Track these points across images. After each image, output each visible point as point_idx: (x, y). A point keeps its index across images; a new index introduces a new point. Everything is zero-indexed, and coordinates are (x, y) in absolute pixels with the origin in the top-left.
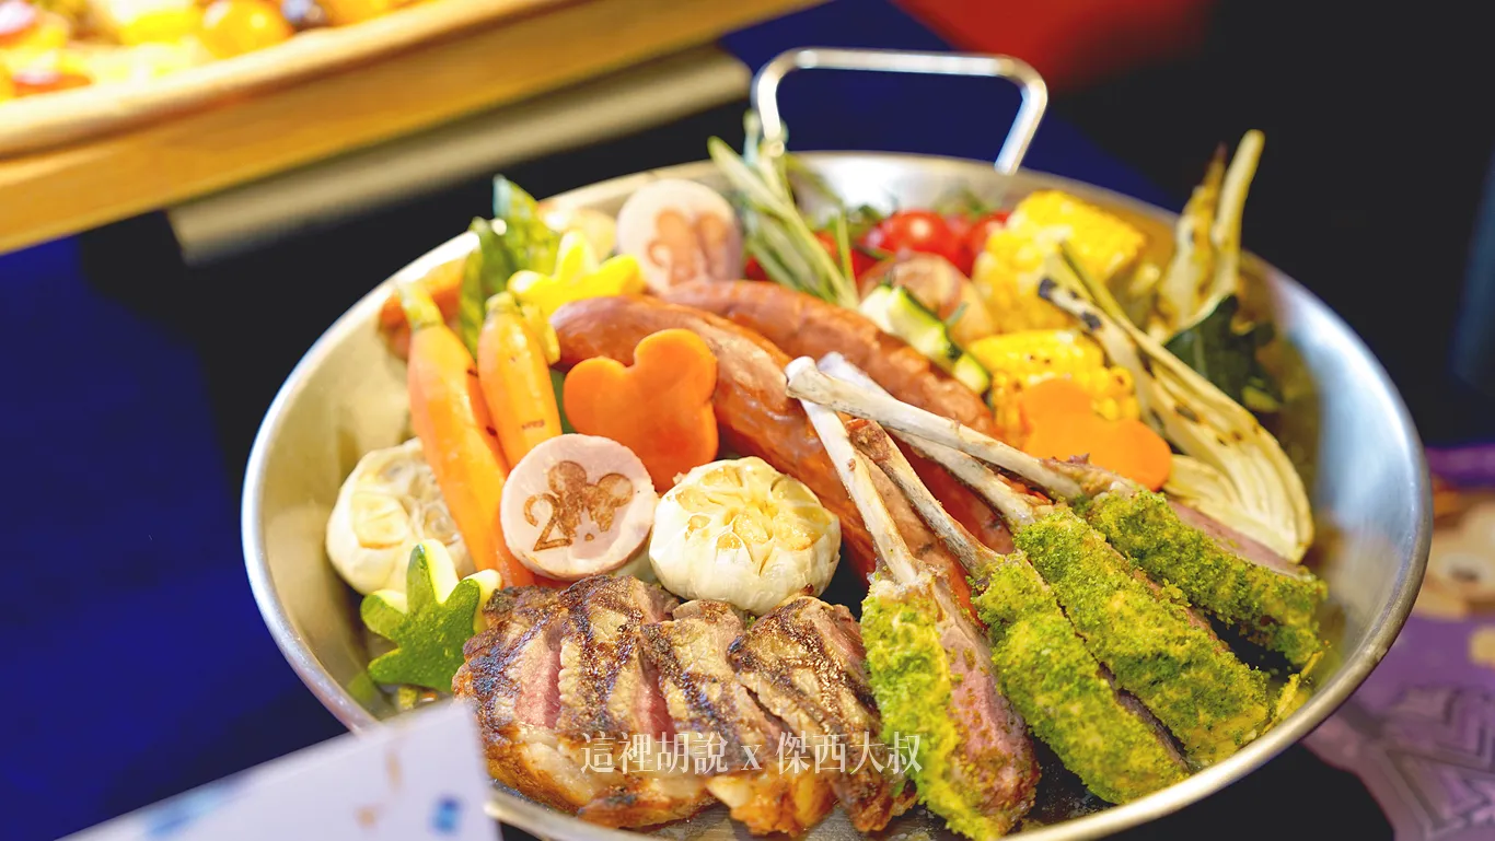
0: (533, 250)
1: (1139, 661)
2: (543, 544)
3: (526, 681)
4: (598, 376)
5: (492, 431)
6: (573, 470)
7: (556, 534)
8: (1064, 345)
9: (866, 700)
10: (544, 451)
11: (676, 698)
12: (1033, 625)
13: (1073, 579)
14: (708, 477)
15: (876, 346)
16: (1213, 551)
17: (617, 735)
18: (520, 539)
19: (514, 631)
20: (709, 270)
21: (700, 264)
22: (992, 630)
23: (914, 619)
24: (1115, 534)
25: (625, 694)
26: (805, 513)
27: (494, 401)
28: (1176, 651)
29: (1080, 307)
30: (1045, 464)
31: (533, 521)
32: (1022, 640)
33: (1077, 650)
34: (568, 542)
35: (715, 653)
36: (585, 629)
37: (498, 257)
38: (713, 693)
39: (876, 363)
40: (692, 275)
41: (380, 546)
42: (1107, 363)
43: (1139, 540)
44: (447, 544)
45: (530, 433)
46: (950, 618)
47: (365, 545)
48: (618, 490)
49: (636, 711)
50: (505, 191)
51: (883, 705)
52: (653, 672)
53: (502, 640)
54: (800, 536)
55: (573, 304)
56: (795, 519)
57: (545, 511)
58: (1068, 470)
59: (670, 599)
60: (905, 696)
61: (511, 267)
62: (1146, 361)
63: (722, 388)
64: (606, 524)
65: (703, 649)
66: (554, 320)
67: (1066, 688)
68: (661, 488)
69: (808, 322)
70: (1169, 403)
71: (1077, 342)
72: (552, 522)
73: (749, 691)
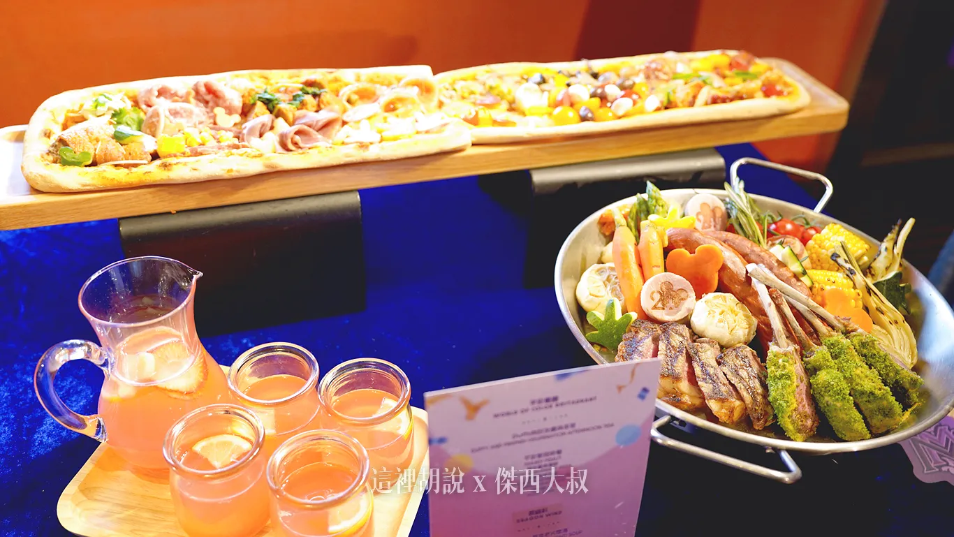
0: (658, 207)
1: (863, 393)
2: (655, 308)
3: (646, 352)
4: (681, 255)
5: (640, 266)
6: (669, 285)
7: (660, 305)
8: (839, 277)
9: (765, 386)
10: (659, 277)
11: (698, 370)
12: (828, 373)
13: (843, 360)
14: (715, 297)
15: (776, 264)
16: (890, 360)
17: (677, 378)
18: (647, 304)
19: (641, 335)
20: (715, 226)
21: (712, 224)
22: (811, 371)
23: (788, 361)
24: (858, 347)
25: (680, 364)
26: (747, 317)
27: (643, 256)
28: (877, 392)
29: (848, 266)
30: (836, 318)
31: (653, 299)
32: (823, 376)
33: (844, 384)
34: (663, 309)
35: (713, 358)
36: (668, 339)
37: (644, 207)
38: (711, 371)
39: (775, 271)
40: (710, 227)
41: (596, 296)
42: (855, 287)
43: (865, 351)
44: (620, 300)
45: (655, 269)
46: (798, 364)
47: (591, 295)
48: (683, 295)
49: (683, 371)
50: (650, 186)
51: (771, 389)
52: (689, 359)
53: (636, 337)
54: (745, 325)
55: (674, 228)
56: (743, 318)
57: (657, 297)
58: (842, 321)
59: (696, 336)
60: (780, 387)
61: (648, 213)
62: (869, 290)
63: (724, 268)
64: (677, 306)
65: (708, 354)
66: (667, 233)
67: (837, 397)
68: (699, 297)
69: (753, 251)
70: (874, 306)
71: (844, 278)
72: (659, 301)
73: (724, 373)
